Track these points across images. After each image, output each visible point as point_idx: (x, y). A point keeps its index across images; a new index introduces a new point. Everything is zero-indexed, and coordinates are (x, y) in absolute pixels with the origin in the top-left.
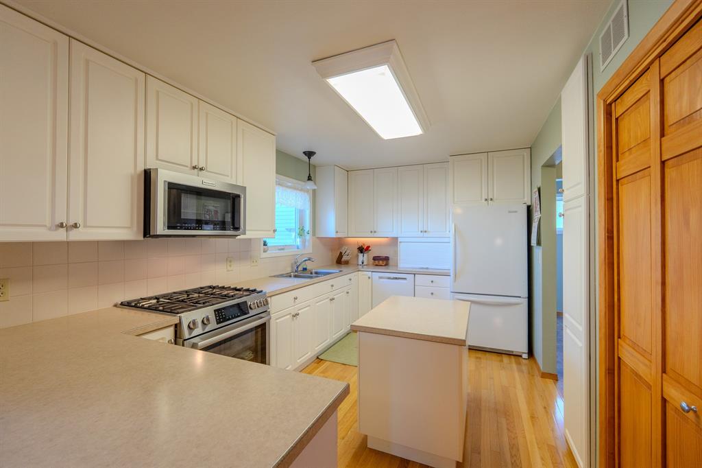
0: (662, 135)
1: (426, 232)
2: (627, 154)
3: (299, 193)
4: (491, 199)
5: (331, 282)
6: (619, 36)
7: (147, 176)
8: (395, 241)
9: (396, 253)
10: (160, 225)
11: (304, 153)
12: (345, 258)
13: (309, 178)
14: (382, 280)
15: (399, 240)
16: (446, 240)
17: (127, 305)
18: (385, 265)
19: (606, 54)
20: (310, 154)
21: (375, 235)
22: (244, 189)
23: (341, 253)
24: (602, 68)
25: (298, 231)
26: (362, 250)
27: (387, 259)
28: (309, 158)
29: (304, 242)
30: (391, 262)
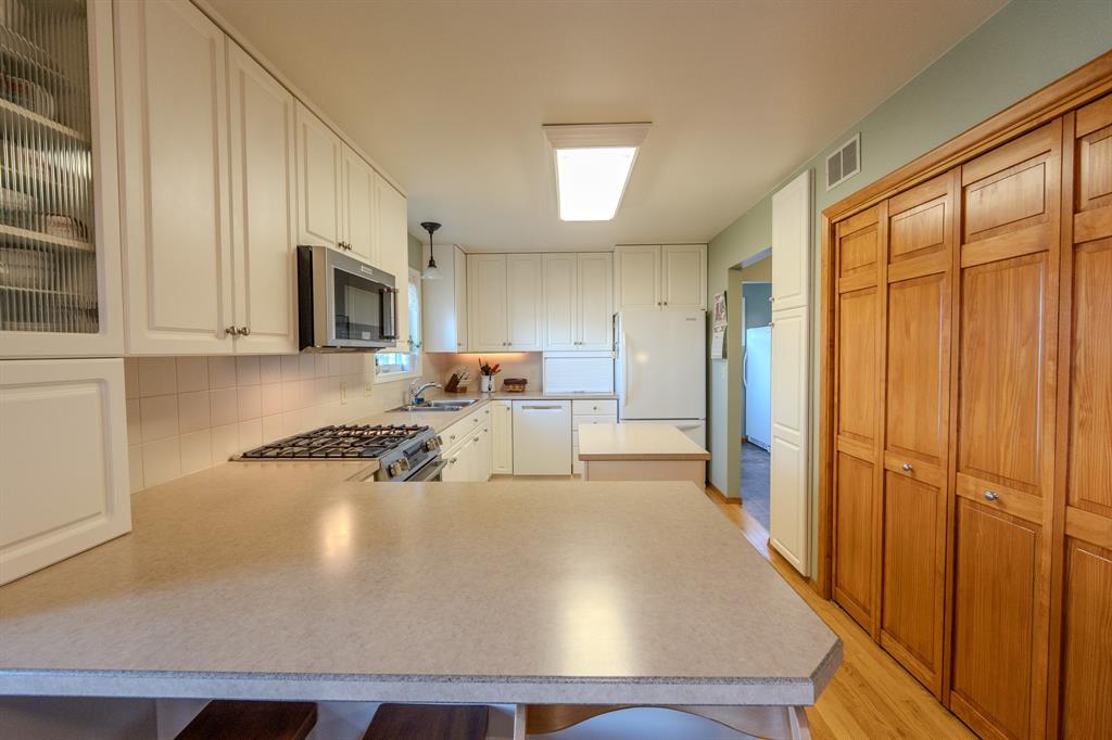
0: (889, 263)
1: (581, 343)
2: (851, 272)
4: (665, 304)
5: (474, 415)
6: (850, 167)
7: (304, 260)
8: (536, 357)
9: (539, 374)
10: (327, 328)
11: (422, 224)
12: (462, 384)
13: (431, 264)
14: (526, 410)
15: (545, 355)
17: (259, 455)
18: (524, 391)
19: (834, 177)
20: (431, 227)
21: (510, 349)
22: (394, 278)
23: (455, 376)
24: (828, 188)
26: (487, 370)
27: (523, 382)
28: (431, 233)
30: (529, 386)
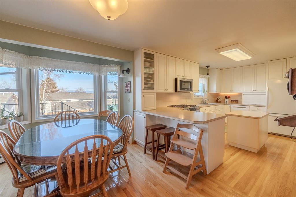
1: (255, 90)
3: (204, 79)
5: (216, 107)
7: (176, 79)
8: (241, 94)
9: (241, 99)
10: (178, 89)
11: (206, 66)
12: (219, 100)
13: (208, 74)
14: (234, 108)
15: (243, 94)
16: (264, 94)
18: (236, 103)
20: (208, 67)
21: (232, 92)
22: (193, 80)
25: (203, 91)
26: (226, 97)
27: (237, 101)
28: (208, 68)
29: (205, 95)
30: (239, 102)
